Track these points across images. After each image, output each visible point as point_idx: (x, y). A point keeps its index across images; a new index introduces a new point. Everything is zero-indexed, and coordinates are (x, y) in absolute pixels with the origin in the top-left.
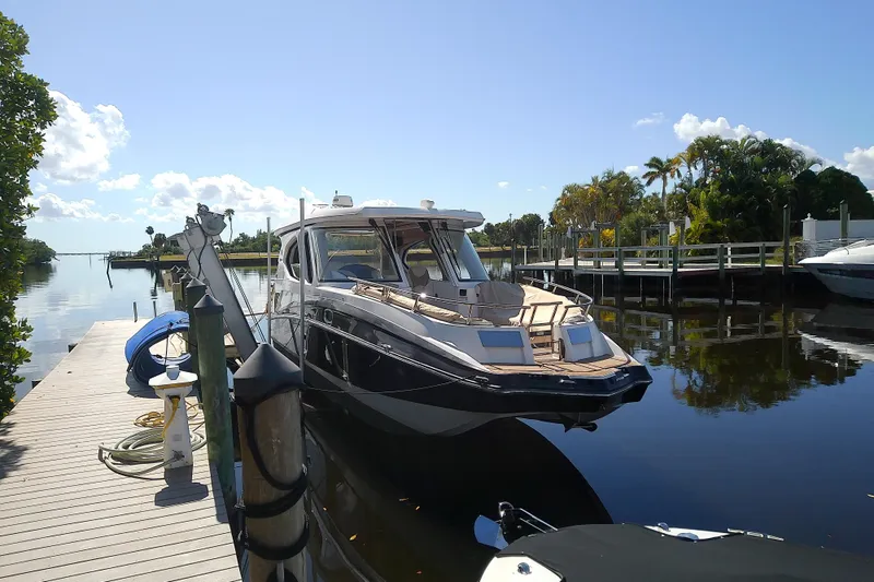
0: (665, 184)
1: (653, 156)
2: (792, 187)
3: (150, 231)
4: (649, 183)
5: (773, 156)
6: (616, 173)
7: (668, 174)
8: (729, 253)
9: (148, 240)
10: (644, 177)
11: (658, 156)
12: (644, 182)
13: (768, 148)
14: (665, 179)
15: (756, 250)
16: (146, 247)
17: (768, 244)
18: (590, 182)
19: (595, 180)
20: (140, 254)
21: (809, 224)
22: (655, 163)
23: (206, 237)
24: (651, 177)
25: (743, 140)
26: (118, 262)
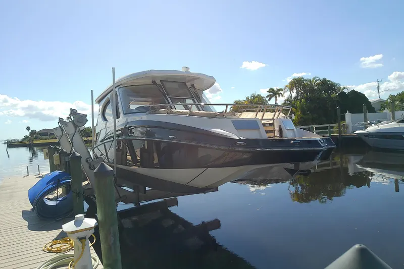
0: (276, 100)
1: (270, 87)
2: (337, 99)
3: (28, 129)
4: (269, 100)
5: (327, 86)
6: (256, 95)
7: (277, 96)
8: (315, 130)
9: (27, 133)
10: (267, 97)
11: (272, 88)
12: (267, 99)
13: (324, 82)
14: (276, 97)
15: (326, 128)
16: (26, 137)
17: (331, 125)
18: (245, 99)
19: (247, 98)
20: (23, 140)
21: (348, 115)
22: (271, 90)
23: (76, 128)
24: (270, 97)
25: (314, 79)
26: (12, 144)
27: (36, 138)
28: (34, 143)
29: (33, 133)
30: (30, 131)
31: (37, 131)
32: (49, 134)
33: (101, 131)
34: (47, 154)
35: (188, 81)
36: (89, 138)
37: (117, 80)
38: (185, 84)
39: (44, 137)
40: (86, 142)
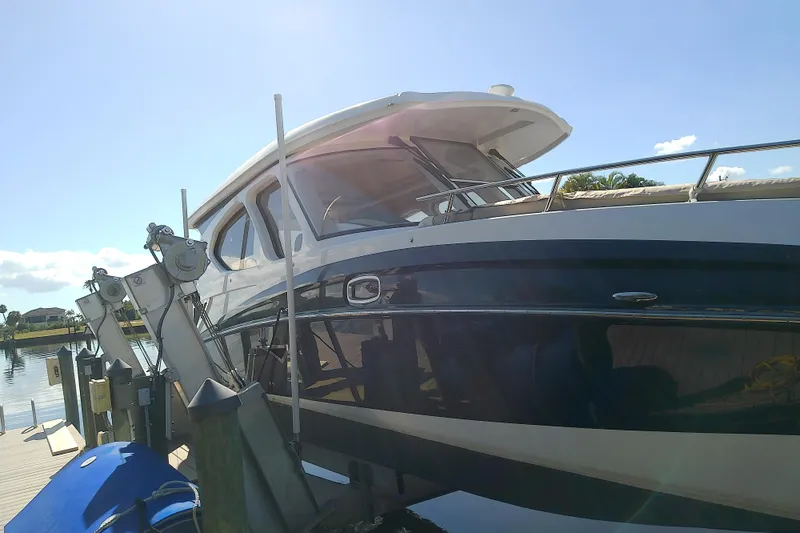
27: (21, 329)
28: (16, 338)
29: (14, 317)
30: (6, 314)
31: (22, 313)
32: (48, 317)
33: (211, 298)
34: (56, 370)
35: (482, 140)
36: (134, 323)
37: (288, 134)
38: (473, 147)
39: (37, 325)
40: (126, 331)
